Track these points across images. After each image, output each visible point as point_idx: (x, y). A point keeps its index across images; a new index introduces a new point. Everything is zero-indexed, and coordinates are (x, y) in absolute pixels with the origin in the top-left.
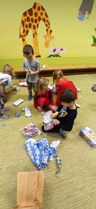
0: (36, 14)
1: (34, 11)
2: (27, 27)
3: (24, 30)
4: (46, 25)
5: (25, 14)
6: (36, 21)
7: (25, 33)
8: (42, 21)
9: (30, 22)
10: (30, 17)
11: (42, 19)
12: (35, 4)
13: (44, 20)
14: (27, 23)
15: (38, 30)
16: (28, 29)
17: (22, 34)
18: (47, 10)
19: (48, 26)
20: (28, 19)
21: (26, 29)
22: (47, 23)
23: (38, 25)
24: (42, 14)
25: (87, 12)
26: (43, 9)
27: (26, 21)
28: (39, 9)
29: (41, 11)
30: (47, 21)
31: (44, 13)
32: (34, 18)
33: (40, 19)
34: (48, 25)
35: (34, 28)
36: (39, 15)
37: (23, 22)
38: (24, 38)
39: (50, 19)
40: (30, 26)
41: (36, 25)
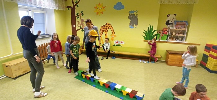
0: (107, 27)
4: (112, 30)
5: (102, 27)
6: (107, 29)
8: (109, 29)
10: (104, 28)
12: (107, 23)
13: (111, 29)
14: (103, 30)
15: (108, 33)
18: (112, 25)
21: (102, 32)
24: (109, 26)
25: (135, 25)
26: (110, 25)
28: (108, 25)
32: (106, 28)
33: (108, 28)
34: (113, 30)
35: (106, 31)
36: (108, 27)
37: (101, 30)
39: (113, 28)
40: (104, 31)
41: (107, 30)
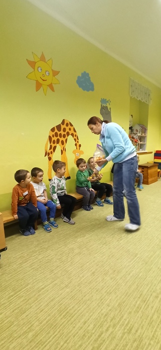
0: (64, 130)
1: (63, 127)
2: (54, 143)
3: (51, 146)
5: (53, 130)
7: (52, 150)
8: (70, 136)
10: (59, 133)
11: (70, 134)
12: (64, 121)
13: (72, 135)
17: (49, 151)
18: (74, 126)
19: (77, 140)
20: (56, 135)
21: (53, 146)
22: (76, 138)
23: (66, 141)
24: (70, 129)
26: (71, 125)
27: (53, 136)
29: (69, 126)
31: (72, 128)
32: (63, 133)
33: (68, 134)
35: (62, 143)
36: (67, 130)
37: (50, 138)
38: (50, 155)
39: (78, 133)
41: (64, 140)
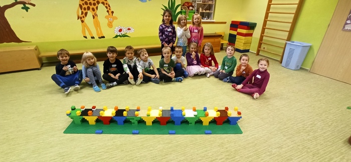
2: (85, 10)
7: (84, 15)
9: (89, 5)
10: (88, 2)
11: (101, 2)
13: (103, 3)
16: (87, 11)
17: (81, 16)
20: (86, 3)
23: (97, 8)
27: (83, 5)
30: (107, 4)
32: (92, 1)
33: (98, 3)
34: (108, 7)
37: (80, 6)
38: (83, 19)
